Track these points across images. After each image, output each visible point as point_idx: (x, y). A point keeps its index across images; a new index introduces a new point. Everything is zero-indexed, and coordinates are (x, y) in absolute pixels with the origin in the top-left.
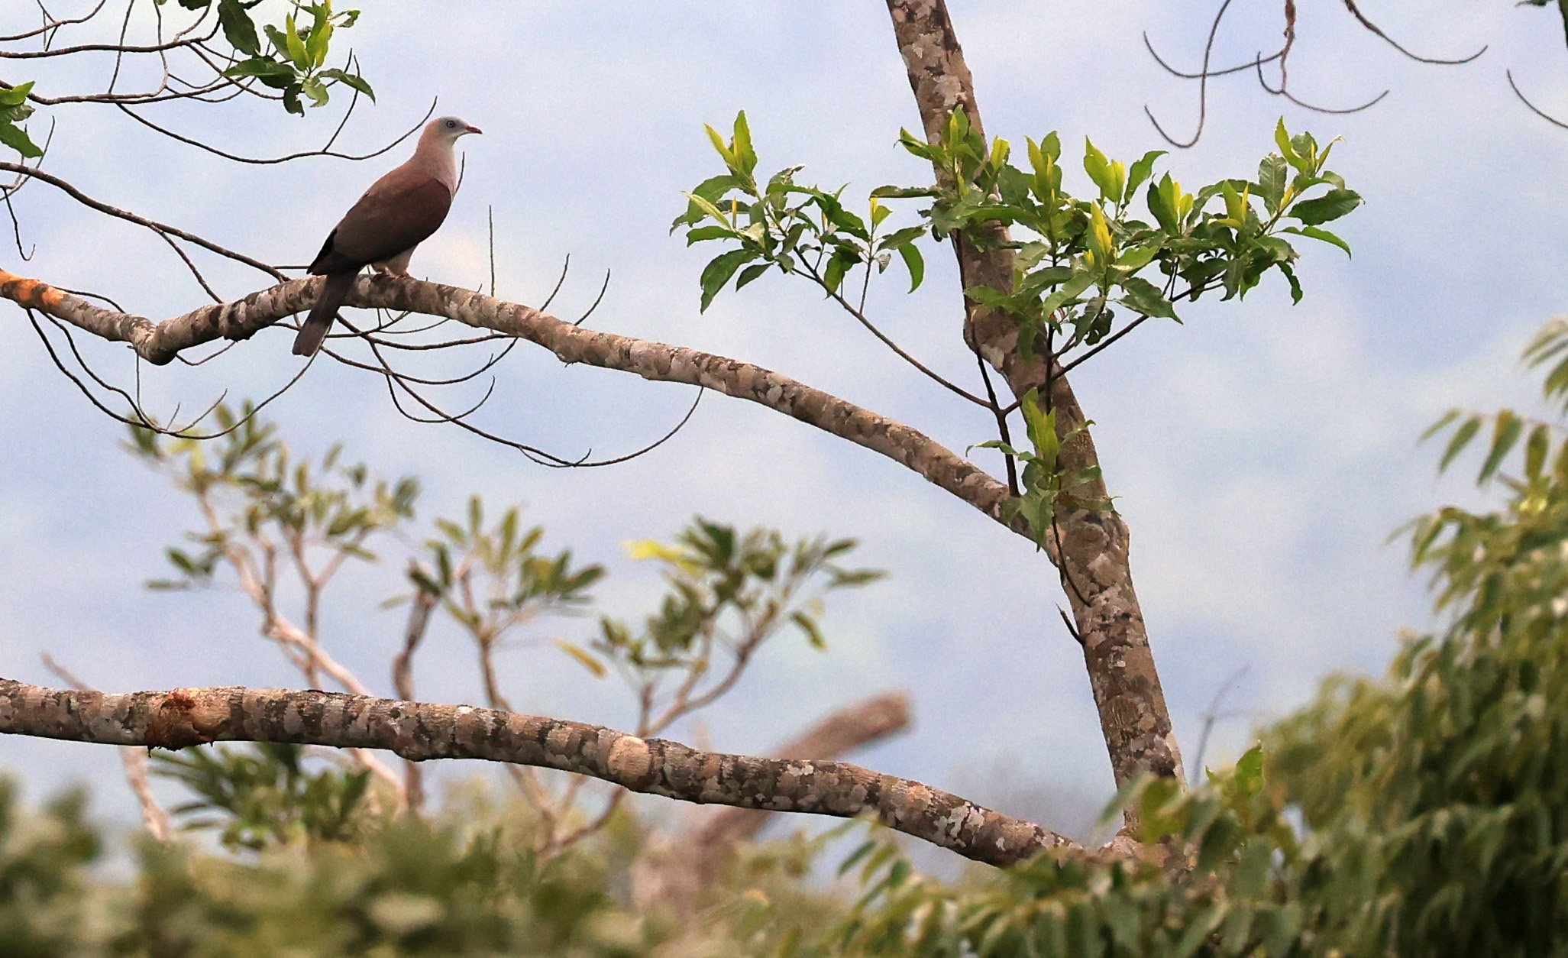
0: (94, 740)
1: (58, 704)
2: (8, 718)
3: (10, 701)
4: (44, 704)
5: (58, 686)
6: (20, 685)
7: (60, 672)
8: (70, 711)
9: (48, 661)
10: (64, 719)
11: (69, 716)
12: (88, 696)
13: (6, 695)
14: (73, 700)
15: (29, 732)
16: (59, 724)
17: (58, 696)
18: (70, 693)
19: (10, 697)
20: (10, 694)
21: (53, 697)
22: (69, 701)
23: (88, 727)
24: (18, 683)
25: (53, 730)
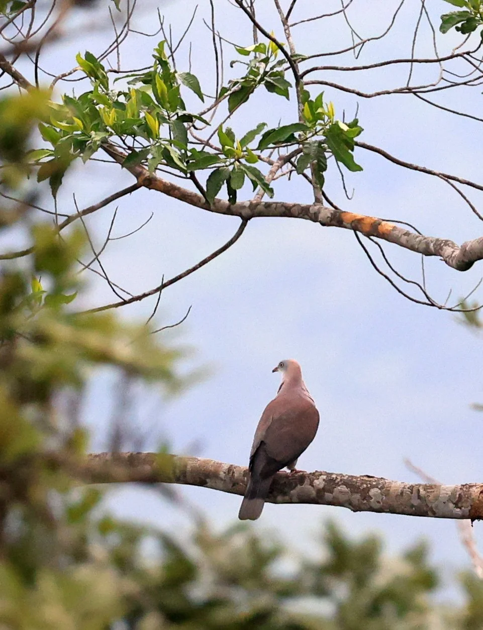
0: (435, 515)
1: (412, 493)
2: (379, 502)
3: (380, 491)
4: (402, 493)
6: (386, 481)
7: (418, 472)
8: (419, 497)
9: (408, 464)
10: (416, 502)
11: (419, 500)
12: (431, 487)
13: (377, 487)
14: (421, 490)
15: (393, 512)
16: (412, 506)
17: (411, 488)
18: (420, 485)
19: (380, 489)
20: (379, 487)
21: (408, 488)
22: (419, 490)
23: (431, 508)
24: (384, 479)
25: (407, 509)
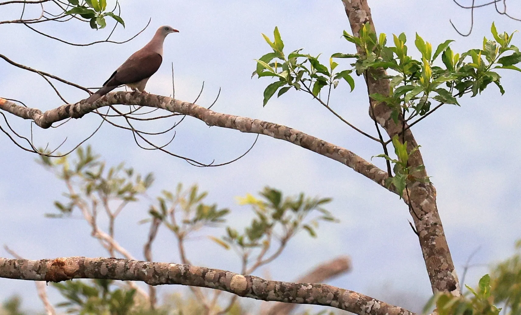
0: (25, 278)
1: (10, 265)
4: (5, 264)
5: (10, 258)
7: (11, 253)
8: (15, 267)
9: (6, 248)
10: (13, 270)
11: (15, 269)
12: (22, 262)
14: (16, 263)
16: (11, 273)
17: (10, 261)
18: (15, 260)
21: (8, 262)
22: (14, 264)
23: (22, 274)
25: (8, 275)
